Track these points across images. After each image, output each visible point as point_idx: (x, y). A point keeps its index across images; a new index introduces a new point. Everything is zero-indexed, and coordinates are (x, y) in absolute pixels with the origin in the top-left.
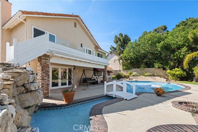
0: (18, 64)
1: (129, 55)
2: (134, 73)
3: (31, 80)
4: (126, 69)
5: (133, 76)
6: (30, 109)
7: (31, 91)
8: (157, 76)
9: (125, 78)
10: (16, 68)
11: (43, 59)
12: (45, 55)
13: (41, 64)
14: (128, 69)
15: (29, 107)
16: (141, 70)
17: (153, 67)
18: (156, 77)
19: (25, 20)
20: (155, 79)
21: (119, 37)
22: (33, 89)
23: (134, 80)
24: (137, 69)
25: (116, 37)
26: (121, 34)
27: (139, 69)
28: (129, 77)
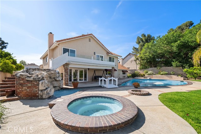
0: (53, 69)
1: (145, 56)
2: (149, 72)
3: (57, 76)
4: (142, 68)
5: (149, 74)
6: (56, 88)
7: (57, 81)
8: (174, 74)
9: (140, 77)
10: (52, 71)
11: (66, 65)
12: (66, 64)
13: (64, 68)
14: (144, 69)
15: (55, 87)
16: (157, 69)
17: (171, 65)
18: (173, 76)
19: (59, 45)
20: (171, 78)
21: (141, 37)
22: (58, 80)
23: (148, 78)
24: (154, 68)
25: (138, 38)
26: (143, 34)
27: (156, 68)
28: (144, 75)
